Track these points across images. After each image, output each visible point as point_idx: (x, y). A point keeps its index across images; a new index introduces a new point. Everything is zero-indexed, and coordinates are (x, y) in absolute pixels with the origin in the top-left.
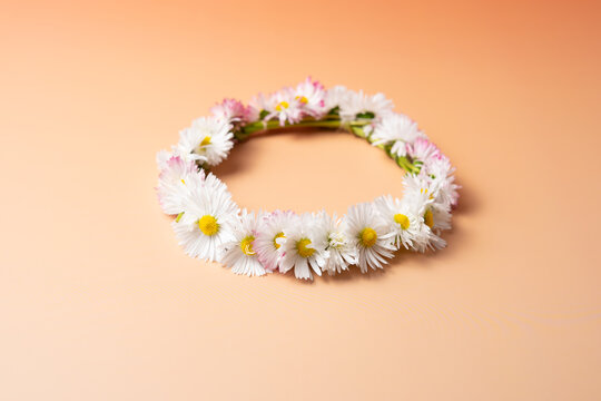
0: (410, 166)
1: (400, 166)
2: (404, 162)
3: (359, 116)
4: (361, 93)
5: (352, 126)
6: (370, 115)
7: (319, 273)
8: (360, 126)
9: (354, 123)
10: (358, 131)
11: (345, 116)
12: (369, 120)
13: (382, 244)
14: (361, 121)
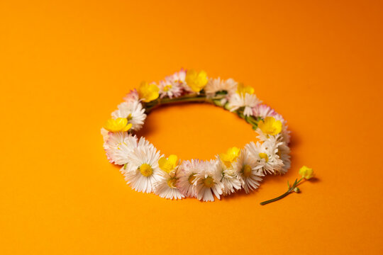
0: (255, 121)
1: (248, 123)
2: (250, 120)
3: (218, 93)
4: (219, 79)
5: (214, 100)
6: (225, 92)
7: (219, 197)
8: (219, 100)
9: (214, 98)
10: (218, 103)
11: (209, 94)
12: (224, 95)
13: (255, 173)
14: (219, 97)
